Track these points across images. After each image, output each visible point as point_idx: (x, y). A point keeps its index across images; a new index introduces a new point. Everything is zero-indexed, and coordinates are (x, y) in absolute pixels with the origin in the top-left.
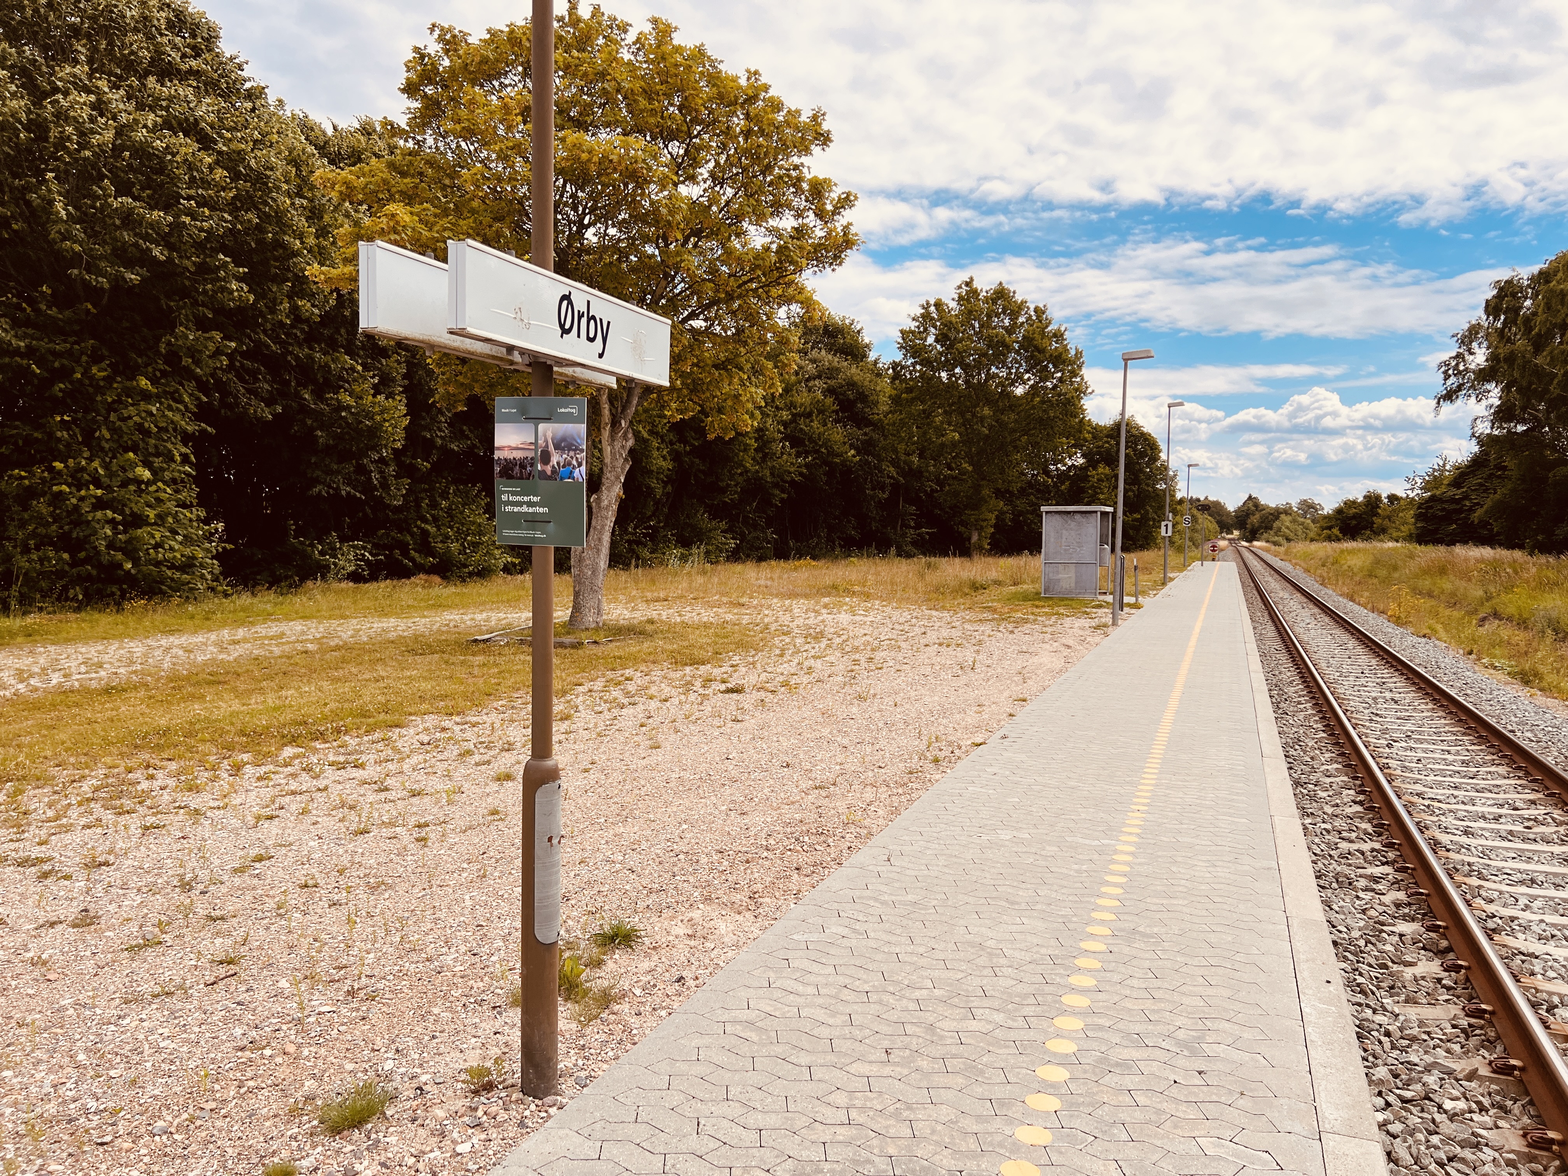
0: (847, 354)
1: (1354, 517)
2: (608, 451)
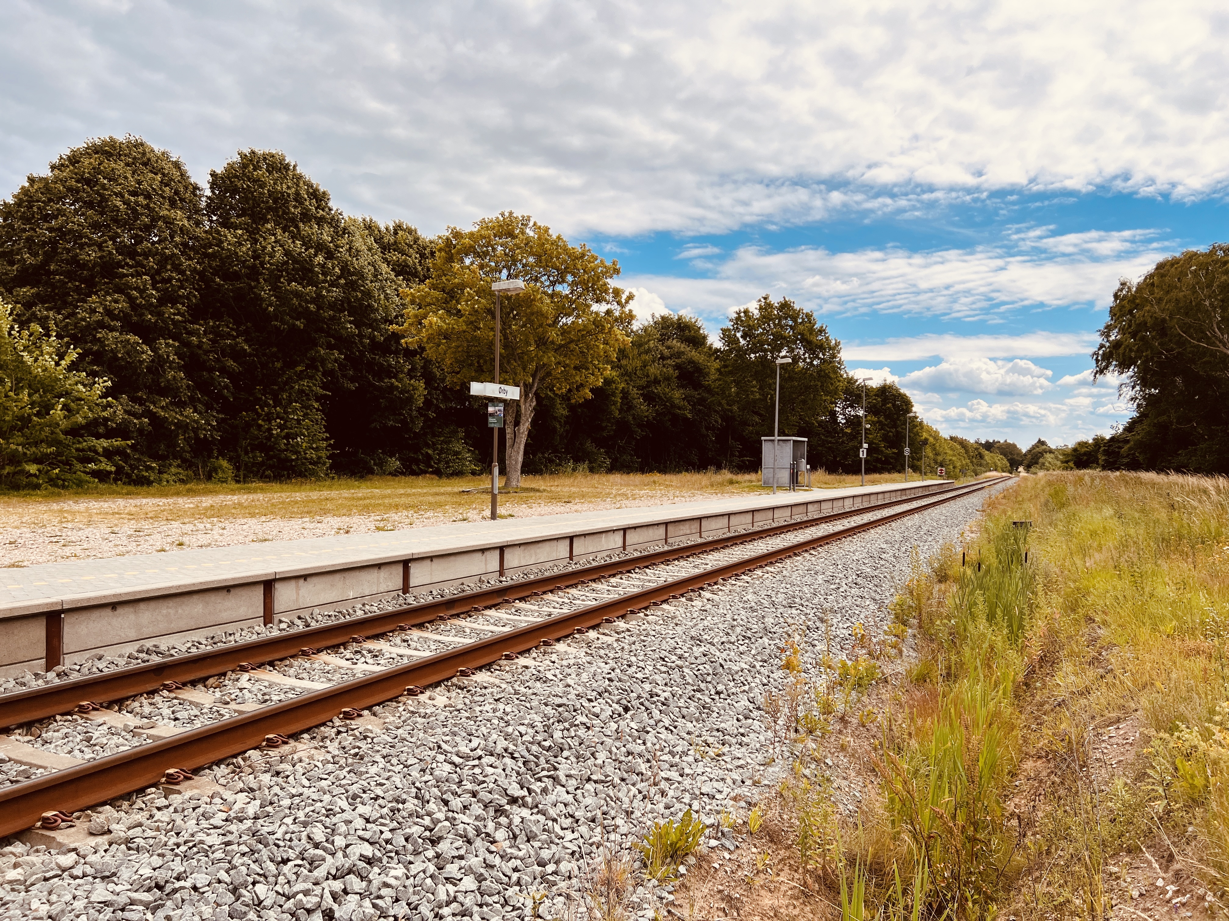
0: (691, 342)
1: (1085, 454)
2: (523, 407)
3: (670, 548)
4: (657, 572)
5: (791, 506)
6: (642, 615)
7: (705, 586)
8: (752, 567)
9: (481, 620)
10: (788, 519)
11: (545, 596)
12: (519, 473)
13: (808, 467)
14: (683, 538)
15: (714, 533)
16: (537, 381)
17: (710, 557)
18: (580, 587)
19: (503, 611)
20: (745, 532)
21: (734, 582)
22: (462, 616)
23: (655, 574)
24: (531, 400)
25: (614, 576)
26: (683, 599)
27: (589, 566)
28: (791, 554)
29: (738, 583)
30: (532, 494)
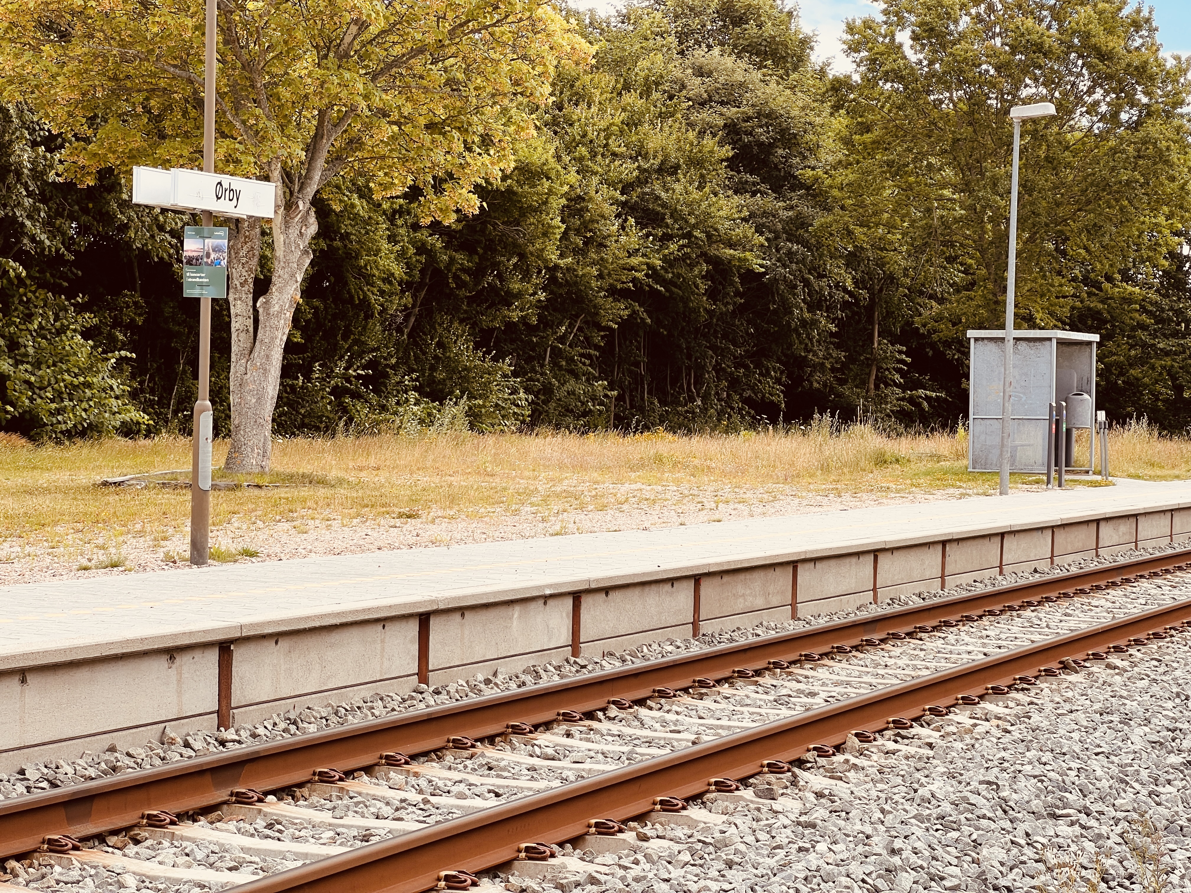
0: (765, 55)
2: (279, 239)
3: (707, 649)
4: (671, 717)
5: (1053, 528)
6: (629, 836)
7: (810, 756)
8: (941, 703)
9: (167, 852)
10: (1044, 566)
11: (350, 785)
12: (268, 433)
13: (1102, 415)
14: (746, 622)
15: (832, 605)
16: (320, 163)
17: (822, 673)
18: (449, 758)
19: (232, 826)
20: (919, 603)
21: (891, 746)
22: (112, 840)
23: (664, 723)
24: (304, 220)
25: (547, 726)
26: (748, 794)
27: (474, 699)
28: (1054, 665)
29: (904, 748)
30: (305, 492)
